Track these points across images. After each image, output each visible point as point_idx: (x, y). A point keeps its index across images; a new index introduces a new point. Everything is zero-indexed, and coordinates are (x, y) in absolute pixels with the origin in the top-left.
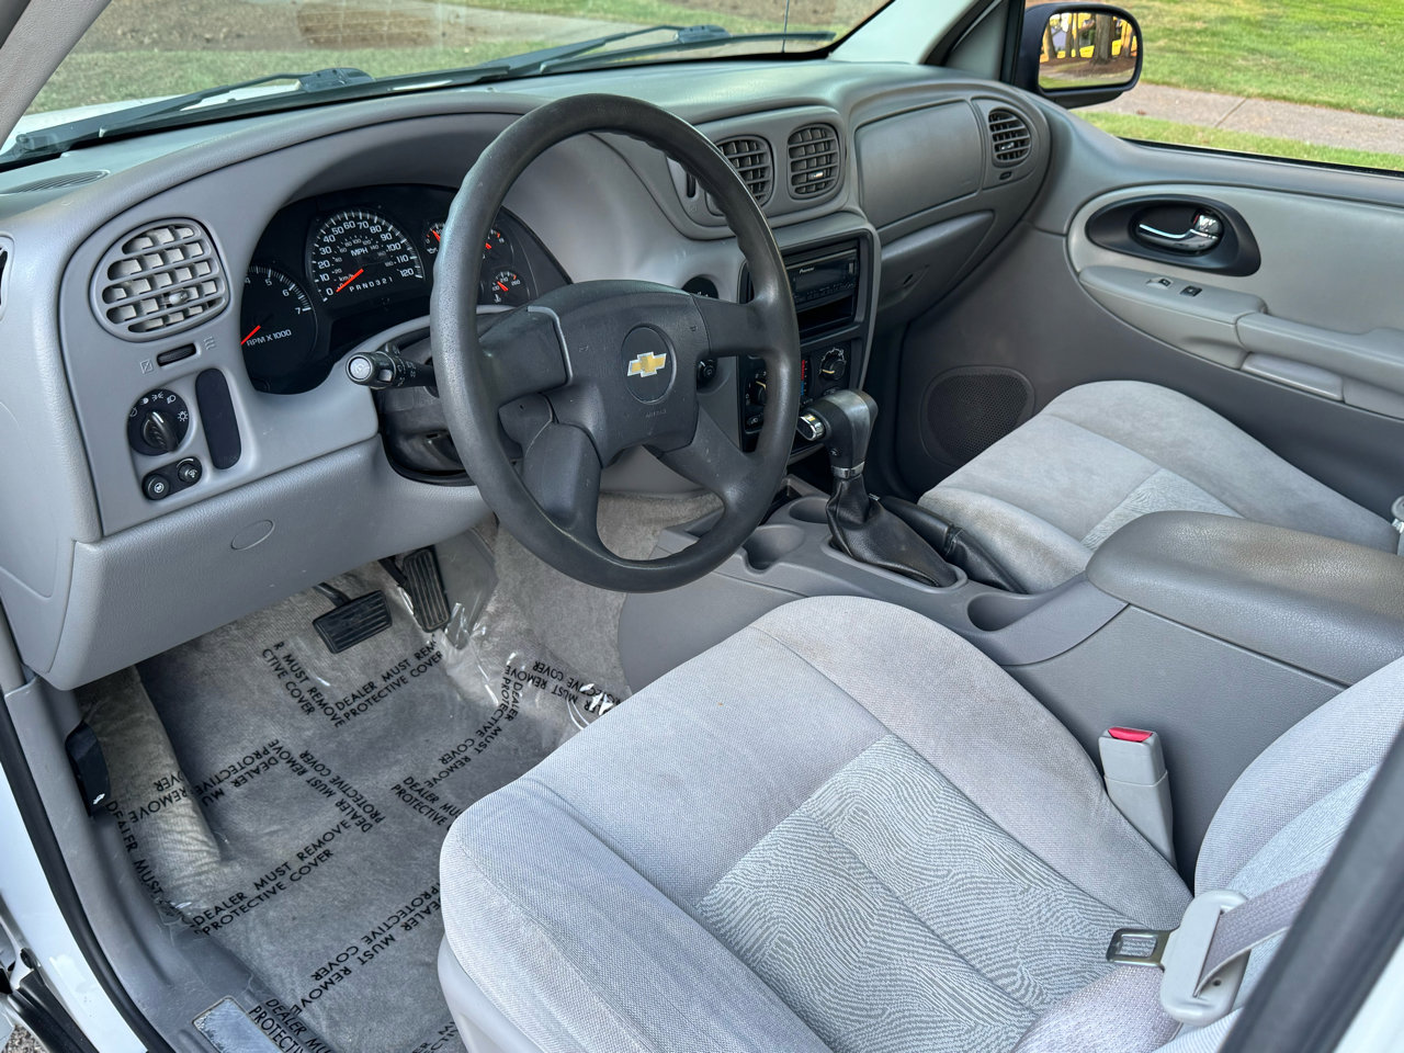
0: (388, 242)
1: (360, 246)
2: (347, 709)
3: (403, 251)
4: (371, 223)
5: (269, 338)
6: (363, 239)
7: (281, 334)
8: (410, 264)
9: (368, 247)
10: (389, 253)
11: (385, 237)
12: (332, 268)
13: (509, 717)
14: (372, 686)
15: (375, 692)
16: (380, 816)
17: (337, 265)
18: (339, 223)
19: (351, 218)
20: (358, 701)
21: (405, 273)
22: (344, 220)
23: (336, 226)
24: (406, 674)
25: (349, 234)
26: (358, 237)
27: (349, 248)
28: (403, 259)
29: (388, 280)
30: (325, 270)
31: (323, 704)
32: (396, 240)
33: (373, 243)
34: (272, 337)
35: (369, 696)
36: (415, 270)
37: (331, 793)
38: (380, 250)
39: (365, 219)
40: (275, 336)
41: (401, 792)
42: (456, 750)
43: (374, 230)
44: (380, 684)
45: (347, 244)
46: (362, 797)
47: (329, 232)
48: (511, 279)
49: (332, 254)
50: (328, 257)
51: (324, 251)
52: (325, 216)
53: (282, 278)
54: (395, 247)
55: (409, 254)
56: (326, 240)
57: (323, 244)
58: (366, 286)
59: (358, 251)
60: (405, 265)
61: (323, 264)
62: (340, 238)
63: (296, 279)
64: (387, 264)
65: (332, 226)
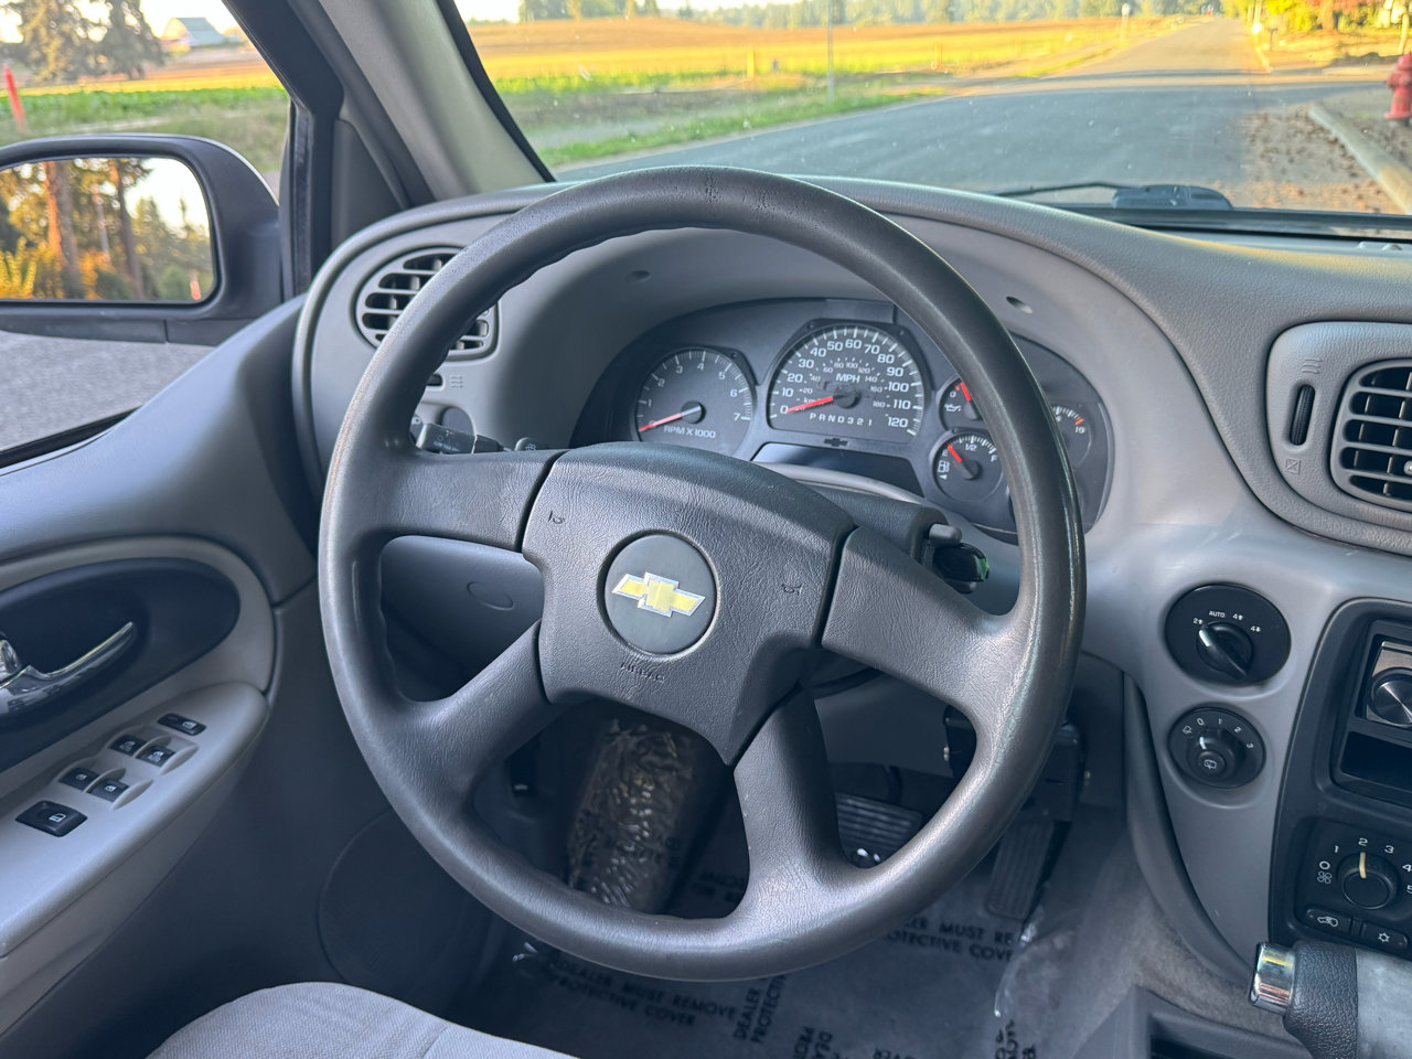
0: (894, 379)
1: (854, 372)
3: (910, 395)
4: (884, 350)
5: (690, 432)
6: (862, 365)
7: (703, 433)
8: (911, 414)
9: (863, 376)
10: (887, 392)
11: (893, 372)
12: (802, 385)
14: (924, 923)
15: (919, 932)
16: (760, 1038)
17: (811, 384)
18: (842, 338)
19: (859, 337)
21: (893, 422)
22: (850, 336)
23: (836, 341)
24: (966, 942)
25: (847, 354)
26: (857, 361)
27: (837, 370)
28: (902, 404)
29: (866, 422)
30: (793, 385)
32: (907, 378)
33: (872, 374)
34: (693, 432)
36: (911, 426)
38: (878, 384)
39: (878, 342)
40: (697, 432)
41: (805, 1039)
43: (883, 358)
44: (932, 928)
45: (837, 365)
46: (774, 1006)
47: (823, 344)
49: (812, 371)
50: (805, 371)
51: (805, 363)
52: (824, 325)
53: (739, 376)
54: (900, 387)
55: (915, 402)
56: (815, 352)
57: (807, 356)
58: (832, 418)
59: (846, 378)
60: (900, 413)
61: (793, 377)
62: (832, 355)
63: (753, 382)
64: (876, 404)
65: (831, 338)
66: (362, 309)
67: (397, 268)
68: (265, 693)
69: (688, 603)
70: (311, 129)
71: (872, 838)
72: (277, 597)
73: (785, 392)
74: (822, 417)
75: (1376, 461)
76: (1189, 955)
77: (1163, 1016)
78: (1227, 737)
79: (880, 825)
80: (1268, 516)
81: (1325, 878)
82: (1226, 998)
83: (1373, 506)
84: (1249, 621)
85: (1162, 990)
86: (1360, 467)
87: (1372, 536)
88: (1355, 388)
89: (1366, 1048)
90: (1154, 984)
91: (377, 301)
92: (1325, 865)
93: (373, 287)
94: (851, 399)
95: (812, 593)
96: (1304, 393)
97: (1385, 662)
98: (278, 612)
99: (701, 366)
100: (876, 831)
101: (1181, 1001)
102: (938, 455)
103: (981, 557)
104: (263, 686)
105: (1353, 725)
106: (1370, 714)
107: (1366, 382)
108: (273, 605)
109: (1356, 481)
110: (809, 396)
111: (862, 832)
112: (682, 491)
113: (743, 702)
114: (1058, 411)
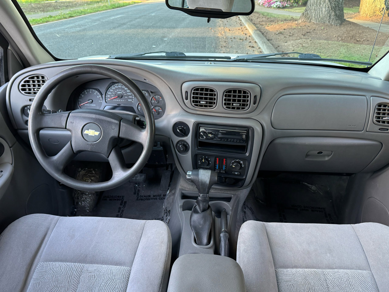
0: (128, 92)
1: (121, 91)
2: (142, 198)
5: (90, 105)
8: (132, 99)
9: (122, 92)
10: (127, 95)
12: (111, 95)
14: (150, 196)
15: (149, 198)
17: (113, 94)
18: (118, 85)
19: (121, 85)
20: (145, 198)
21: (129, 100)
22: (119, 85)
24: (158, 198)
25: (119, 88)
26: (121, 89)
27: (117, 91)
28: (130, 97)
29: (124, 101)
30: (109, 95)
31: (138, 194)
33: (124, 92)
35: (147, 198)
36: (132, 101)
37: (119, 212)
38: (125, 94)
40: (92, 105)
43: (126, 89)
45: (117, 90)
47: (114, 87)
48: (159, 109)
49: (113, 92)
50: (111, 92)
51: (111, 90)
52: (114, 83)
53: (99, 94)
54: (130, 94)
55: (132, 96)
56: (113, 88)
57: (112, 89)
58: (118, 100)
59: (119, 93)
60: (130, 99)
61: (109, 93)
62: (116, 89)
63: (102, 95)
64: (126, 97)
65: (116, 85)
66: (20, 87)
67: (27, 79)
68: (12, 164)
69: (97, 133)
70: (3, 52)
72: (10, 146)
73: (108, 96)
74: (116, 100)
75: (197, 102)
76: (187, 182)
77: (183, 192)
78: (184, 145)
79: (139, 177)
80: (185, 111)
81: (200, 163)
82: (192, 187)
83: (197, 108)
84: (184, 127)
85: (184, 188)
86: (195, 103)
87: (198, 112)
88: (193, 91)
89: (200, 181)
90: (182, 188)
91: (23, 86)
92: (199, 161)
93: (22, 83)
94: (121, 97)
95: (117, 129)
96: (186, 92)
97: (201, 130)
98: (11, 149)
99: (91, 92)
100: (138, 179)
101: (186, 189)
102: (138, 105)
103: (144, 122)
104: (11, 163)
105: (199, 140)
106: (200, 138)
107: (194, 90)
108: (10, 147)
109: (195, 105)
110: (113, 97)
111: (135, 179)
112: (94, 116)
113: (108, 148)
114: (157, 96)
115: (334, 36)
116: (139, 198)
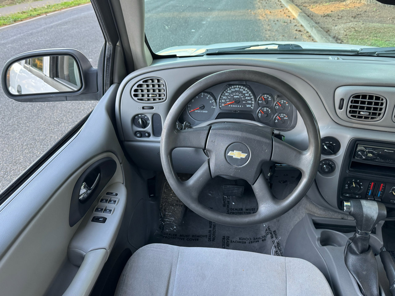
0: (247, 96)
2: (232, 211)
3: (251, 100)
4: (244, 90)
6: (239, 94)
7: (205, 111)
8: (251, 104)
9: (240, 96)
10: (246, 99)
11: (246, 95)
12: (226, 99)
13: (263, 240)
14: (242, 209)
15: (241, 211)
16: (214, 240)
17: (228, 99)
18: (234, 88)
19: (238, 87)
20: (236, 211)
21: (247, 106)
22: (236, 87)
23: (233, 89)
25: (236, 91)
26: (238, 93)
27: (234, 95)
28: (249, 102)
29: (242, 106)
30: (224, 99)
31: (228, 206)
32: (250, 96)
33: (242, 96)
34: (202, 111)
35: (239, 211)
36: (252, 106)
37: (211, 227)
38: (243, 98)
39: (243, 88)
41: (224, 238)
42: (245, 238)
43: (244, 92)
44: (244, 210)
45: (234, 94)
46: (215, 233)
47: (230, 90)
48: (285, 117)
49: (228, 96)
50: (227, 96)
51: (226, 94)
52: (231, 85)
53: (211, 98)
54: (248, 98)
55: (252, 101)
56: (228, 91)
57: (227, 92)
58: (234, 106)
59: (236, 97)
60: (249, 104)
61: (224, 97)
62: (233, 92)
63: (215, 100)
64: (244, 102)
65: (232, 88)
66: (133, 93)
67: (141, 82)
68: (123, 184)
69: (244, 156)
70: (112, 49)
71: (234, 193)
72: (121, 162)
73: (223, 101)
74: (232, 106)
75: (355, 112)
76: (316, 206)
77: (313, 218)
78: (329, 165)
79: (236, 190)
80: (334, 122)
81: (347, 188)
82: (324, 213)
83: (354, 120)
84: (333, 143)
85: (312, 213)
86: (352, 113)
87: (354, 125)
88: (351, 99)
89: (365, 215)
90: (309, 212)
91: (136, 91)
92: (347, 185)
93: (135, 87)
94: (237, 102)
96: (342, 100)
97: (359, 148)
98: (122, 165)
99: (202, 96)
100: (235, 192)
101: (316, 215)
102: (258, 112)
103: (284, 137)
104: (122, 183)
105: (353, 160)
106: (356, 158)
107: (353, 98)
109: (352, 116)
110: (228, 101)
114: (282, 101)
115: (389, 18)
116: (230, 211)
